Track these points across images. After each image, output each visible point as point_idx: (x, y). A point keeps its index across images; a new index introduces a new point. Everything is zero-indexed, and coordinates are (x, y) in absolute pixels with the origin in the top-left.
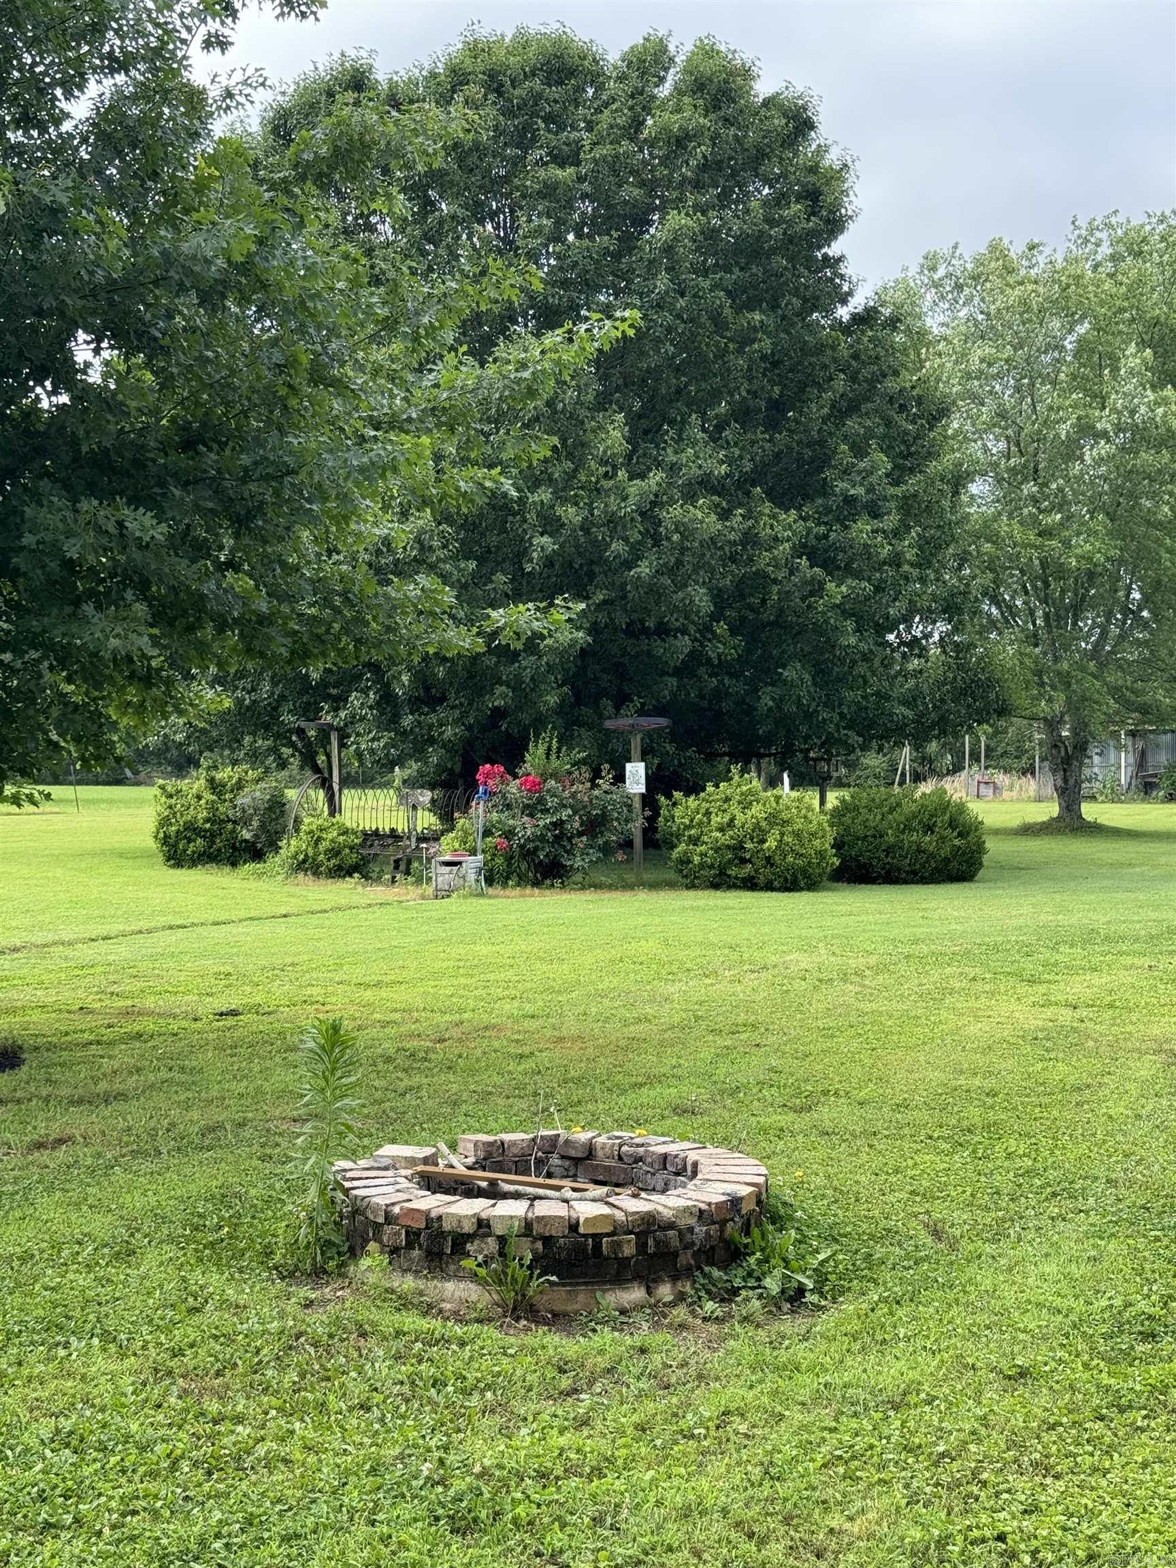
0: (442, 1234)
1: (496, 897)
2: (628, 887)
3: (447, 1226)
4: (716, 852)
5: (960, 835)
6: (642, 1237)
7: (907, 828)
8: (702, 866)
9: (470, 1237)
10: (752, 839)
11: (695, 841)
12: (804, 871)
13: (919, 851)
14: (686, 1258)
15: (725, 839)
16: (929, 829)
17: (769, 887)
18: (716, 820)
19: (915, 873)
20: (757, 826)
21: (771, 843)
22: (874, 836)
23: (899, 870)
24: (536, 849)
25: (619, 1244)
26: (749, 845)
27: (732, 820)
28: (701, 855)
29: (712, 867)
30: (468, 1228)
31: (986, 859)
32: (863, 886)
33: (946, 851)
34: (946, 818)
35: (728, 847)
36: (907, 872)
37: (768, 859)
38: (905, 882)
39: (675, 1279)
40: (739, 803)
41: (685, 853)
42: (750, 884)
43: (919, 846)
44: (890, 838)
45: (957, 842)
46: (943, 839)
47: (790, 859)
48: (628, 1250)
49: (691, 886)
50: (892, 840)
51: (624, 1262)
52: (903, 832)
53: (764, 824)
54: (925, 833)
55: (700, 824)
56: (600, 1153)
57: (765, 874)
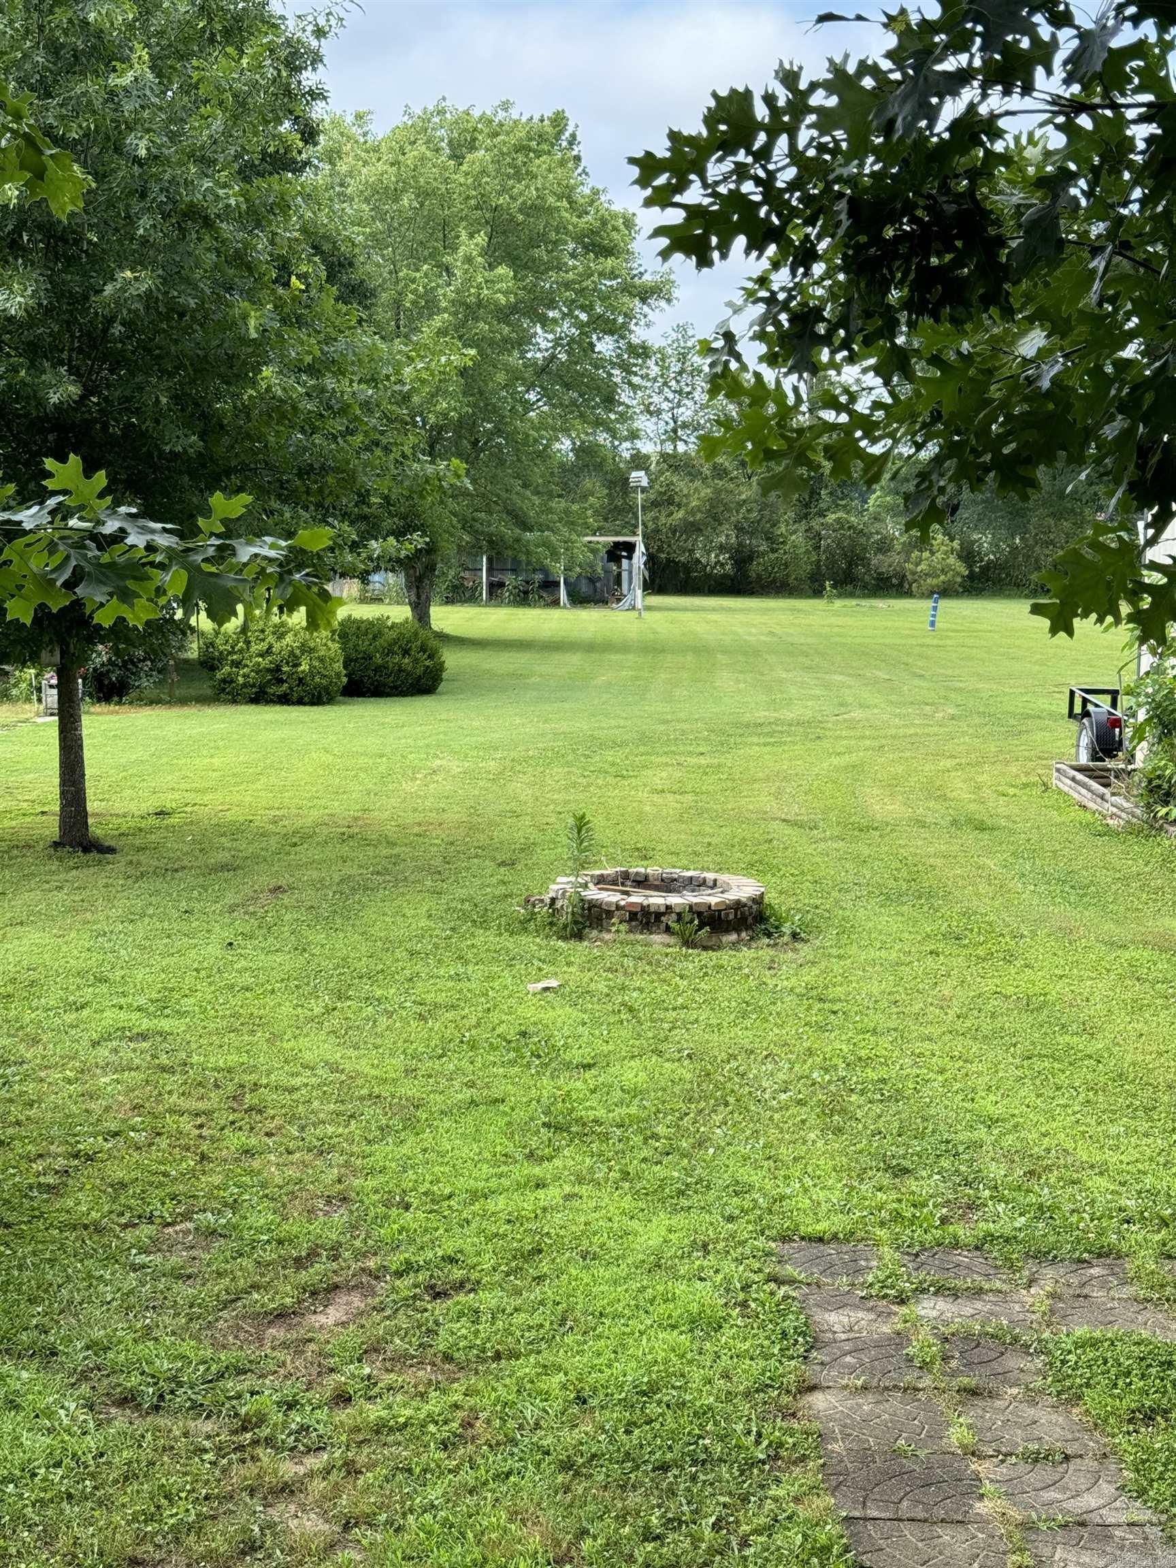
0: (650, 913)
1: (99, 714)
2: (183, 701)
3: (652, 909)
4: (257, 673)
5: (429, 657)
6: (736, 910)
7: (389, 652)
8: (245, 685)
9: (663, 914)
10: (287, 663)
11: (237, 664)
12: (326, 689)
13: (400, 671)
14: (750, 920)
15: (265, 663)
16: (406, 652)
17: (300, 702)
18: (255, 648)
19: (396, 687)
20: (292, 653)
21: (304, 667)
22: (363, 658)
23: (385, 685)
24: (108, 671)
25: (727, 915)
26: (285, 669)
27: (271, 647)
28: (244, 676)
29: (253, 686)
30: (663, 909)
31: (445, 675)
32: (360, 699)
33: (419, 671)
34: (419, 643)
35: (268, 670)
36: (392, 688)
37: (300, 680)
38: (388, 695)
39: (747, 930)
40: (274, 633)
41: (229, 674)
42: (284, 700)
43: (400, 666)
44: (378, 659)
45: (427, 663)
46: (416, 661)
47: (317, 679)
48: (731, 917)
49: (234, 702)
50: (380, 661)
51: (729, 922)
52: (388, 655)
53: (298, 652)
54: (404, 656)
55: (241, 651)
56: (651, 878)
57: (298, 692)
